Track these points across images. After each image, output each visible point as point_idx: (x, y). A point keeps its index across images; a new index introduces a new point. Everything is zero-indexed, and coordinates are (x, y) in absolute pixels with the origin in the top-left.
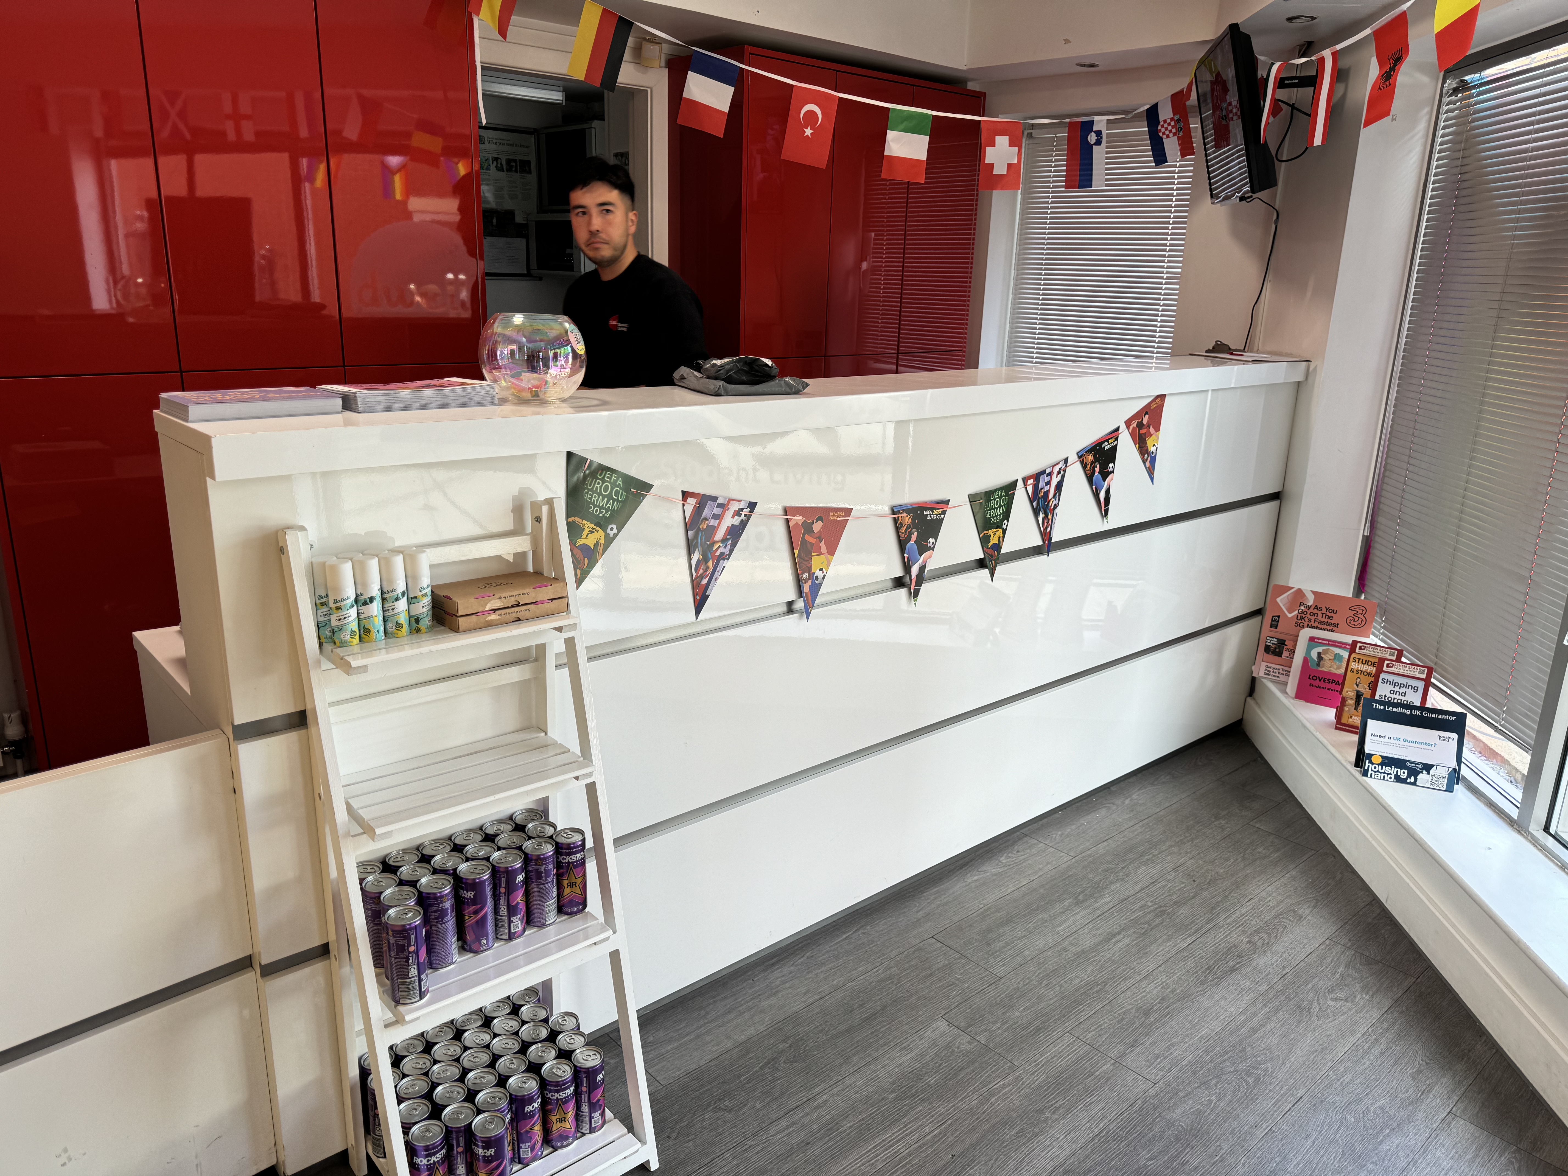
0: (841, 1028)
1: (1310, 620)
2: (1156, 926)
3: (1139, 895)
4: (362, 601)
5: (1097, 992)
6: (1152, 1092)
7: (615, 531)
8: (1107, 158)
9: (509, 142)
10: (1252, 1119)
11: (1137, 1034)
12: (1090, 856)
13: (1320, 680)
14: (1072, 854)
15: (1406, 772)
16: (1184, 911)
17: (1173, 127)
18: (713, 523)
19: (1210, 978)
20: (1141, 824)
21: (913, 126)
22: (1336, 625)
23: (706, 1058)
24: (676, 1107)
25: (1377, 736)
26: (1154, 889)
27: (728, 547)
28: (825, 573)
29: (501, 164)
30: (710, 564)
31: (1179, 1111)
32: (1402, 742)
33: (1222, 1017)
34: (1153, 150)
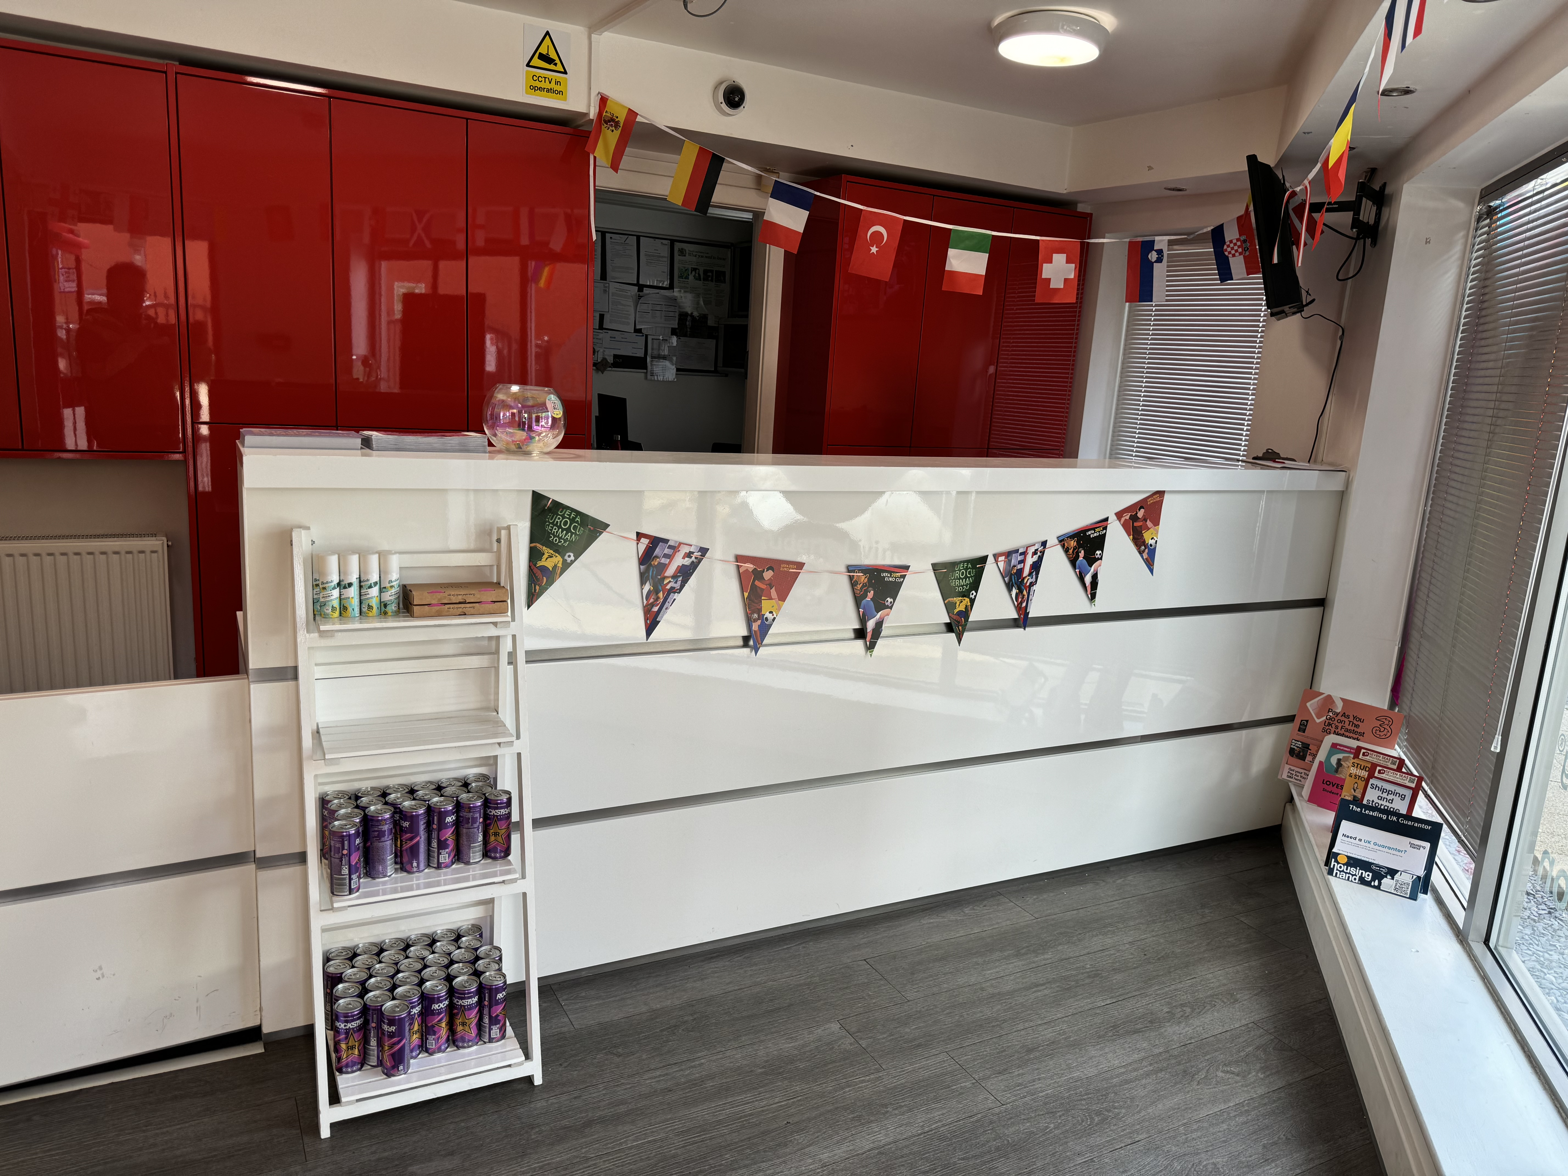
0: (745, 1014)
1: (1337, 727)
2: (1083, 985)
3: (1081, 958)
4: (342, 585)
5: (993, 1026)
6: (997, 1110)
7: (572, 558)
8: (1168, 276)
9: (706, 255)
10: (1078, 1148)
11: (1010, 1065)
12: (1053, 919)
13: (1333, 786)
14: (1036, 916)
15: (1371, 874)
16: (1118, 977)
17: (1239, 247)
18: (666, 561)
19: (1110, 1034)
20: (1121, 901)
21: (973, 245)
22: (1362, 734)
23: (620, 1015)
24: (578, 1045)
25: (1348, 837)
26: (1100, 955)
27: (679, 583)
28: (775, 616)
29: (699, 274)
30: (661, 595)
31: (1012, 1130)
32: (1372, 846)
33: (1101, 1067)
34: (1218, 269)
